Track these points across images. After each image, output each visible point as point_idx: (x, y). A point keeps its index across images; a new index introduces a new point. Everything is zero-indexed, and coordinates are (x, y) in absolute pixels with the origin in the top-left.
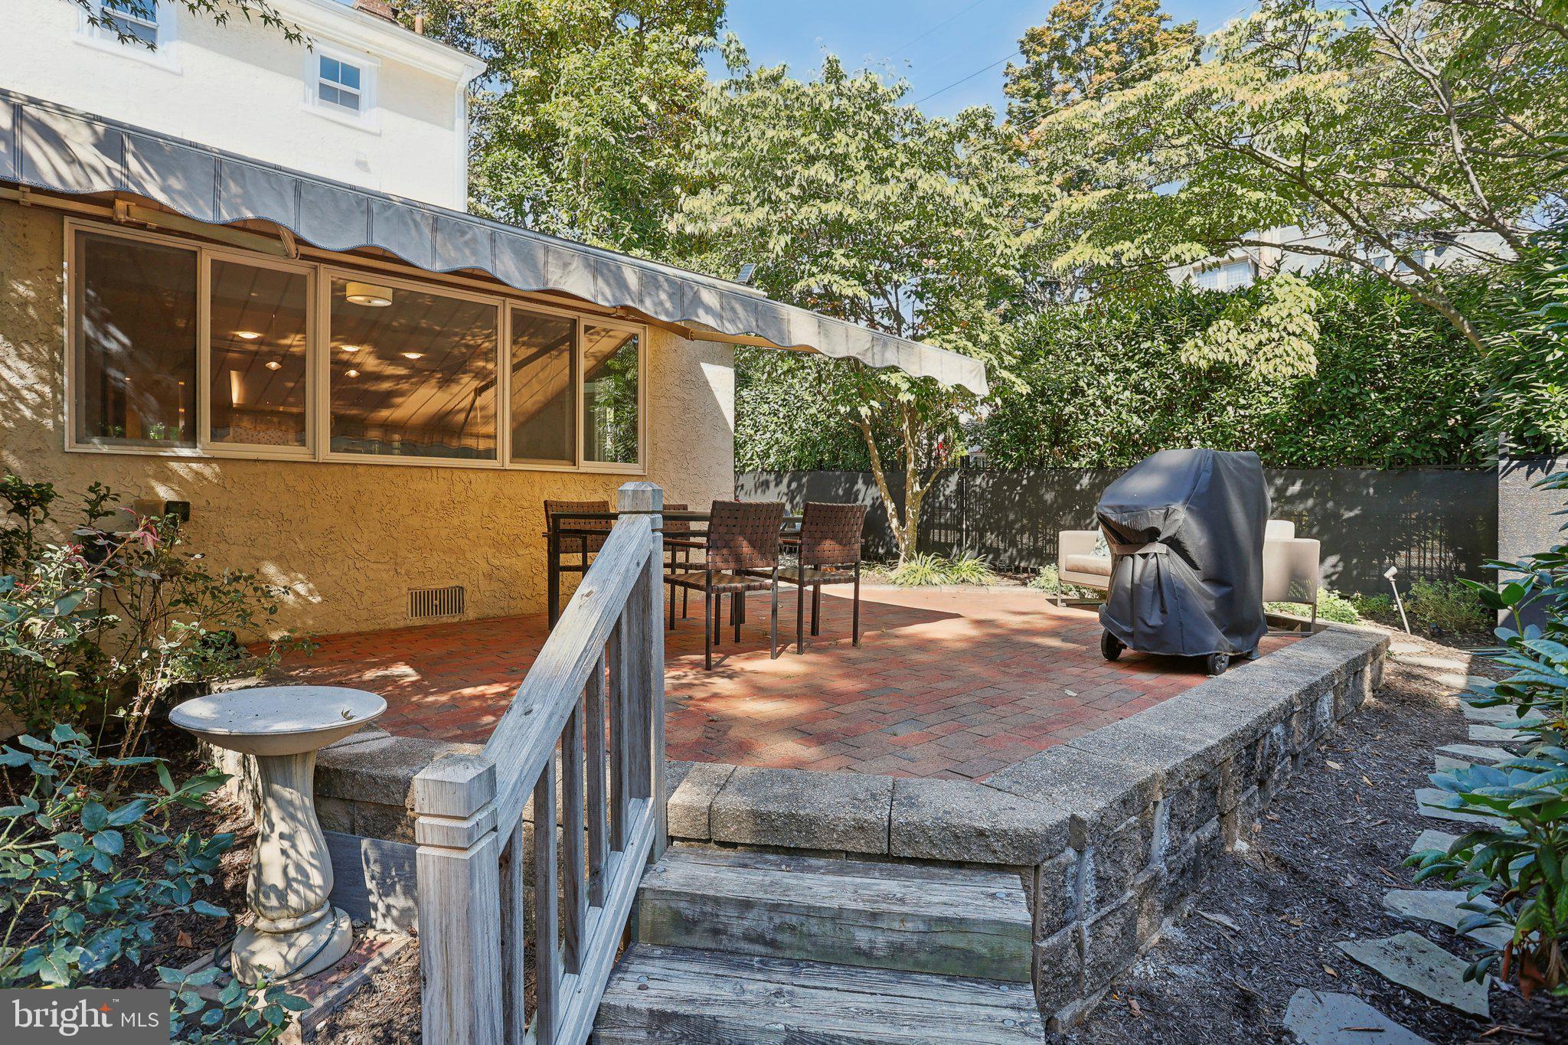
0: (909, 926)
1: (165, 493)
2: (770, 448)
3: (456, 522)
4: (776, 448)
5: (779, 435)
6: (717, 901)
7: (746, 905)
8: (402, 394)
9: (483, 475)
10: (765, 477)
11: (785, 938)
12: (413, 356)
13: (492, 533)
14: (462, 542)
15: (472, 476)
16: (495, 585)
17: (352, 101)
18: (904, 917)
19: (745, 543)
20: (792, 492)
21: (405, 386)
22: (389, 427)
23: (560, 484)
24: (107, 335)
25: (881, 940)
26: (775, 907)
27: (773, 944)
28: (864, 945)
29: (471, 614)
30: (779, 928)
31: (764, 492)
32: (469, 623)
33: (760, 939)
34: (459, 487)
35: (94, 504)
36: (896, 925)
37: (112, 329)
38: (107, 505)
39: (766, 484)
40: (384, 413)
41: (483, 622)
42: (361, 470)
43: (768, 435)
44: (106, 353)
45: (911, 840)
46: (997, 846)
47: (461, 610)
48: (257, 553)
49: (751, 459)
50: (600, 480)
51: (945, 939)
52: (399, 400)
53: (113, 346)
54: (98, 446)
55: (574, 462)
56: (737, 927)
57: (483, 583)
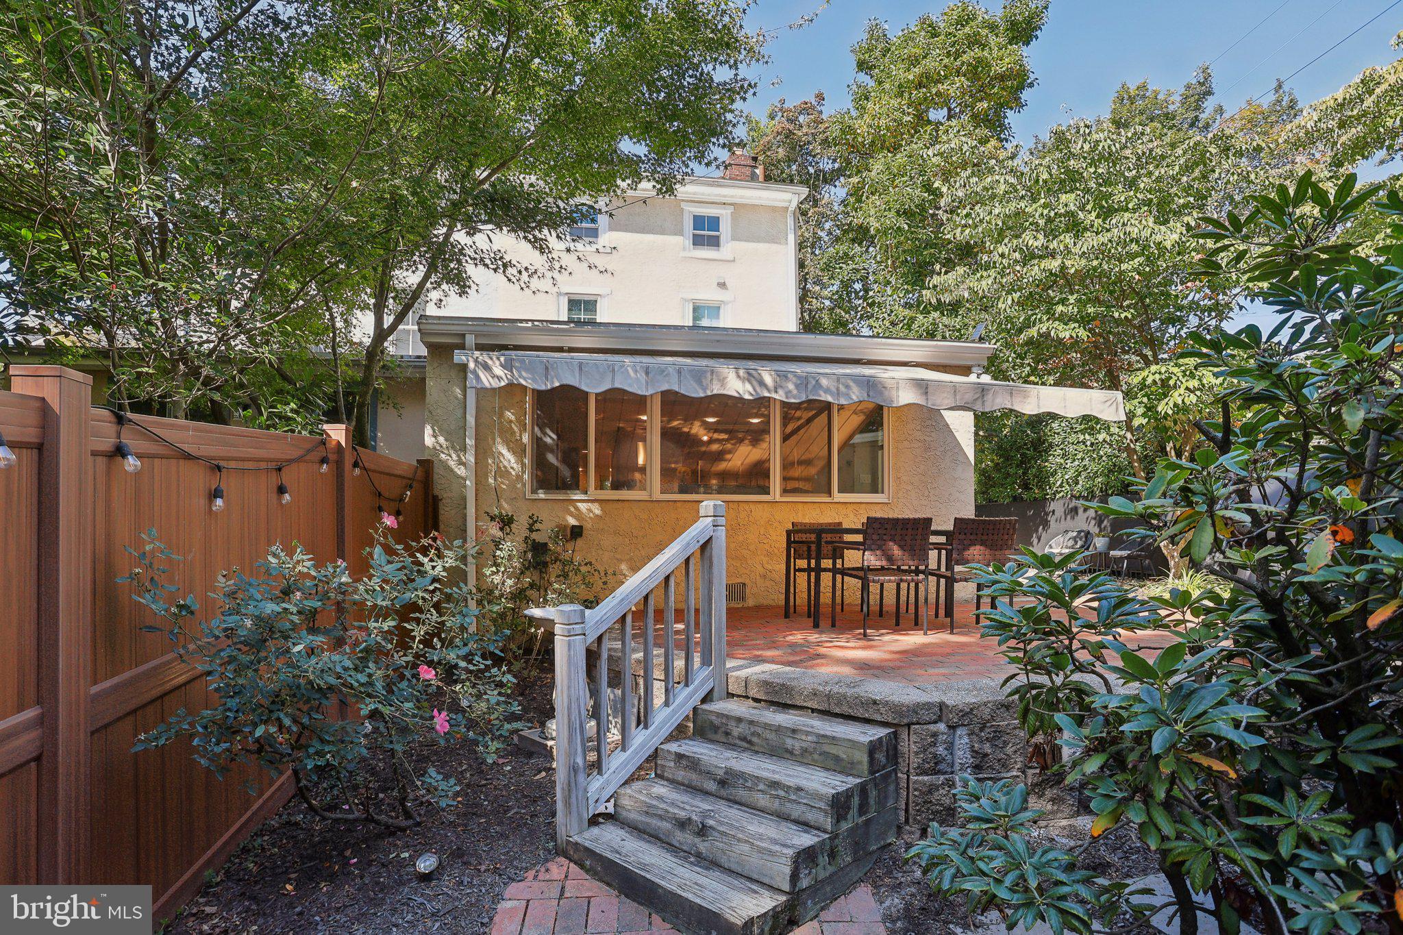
0: (810, 738)
1: (572, 521)
2: (1079, 475)
3: (741, 538)
4: (1084, 475)
5: (1086, 462)
6: (727, 717)
7: (739, 720)
8: (730, 452)
9: (760, 506)
10: (1074, 503)
11: (755, 739)
12: (755, 421)
13: (767, 547)
14: (745, 552)
15: (752, 506)
16: (768, 583)
17: (714, 242)
18: (807, 733)
19: (895, 547)
20: (1100, 516)
21: (729, 446)
22: (724, 476)
23: (818, 511)
24: (545, 434)
25: (797, 745)
26: (751, 722)
27: (750, 742)
28: (789, 747)
29: (751, 602)
30: (753, 734)
31: (1073, 518)
32: (749, 608)
33: (744, 739)
34: (743, 515)
35: (531, 525)
36: (804, 737)
37: (548, 431)
38: (537, 526)
39: (1075, 510)
40: (722, 466)
41: (758, 608)
42: (679, 504)
43: (1077, 463)
44: (545, 444)
45: (839, 704)
46: (883, 710)
47: (743, 599)
48: (618, 556)
49: (1061, 486)
50: (851, 507)
51: (827, 748)
52: (728, 456)
53: (548, 440)
54: (541, 495)
55: (829, 493)
56: (736, 732)
57: (760, 581)
